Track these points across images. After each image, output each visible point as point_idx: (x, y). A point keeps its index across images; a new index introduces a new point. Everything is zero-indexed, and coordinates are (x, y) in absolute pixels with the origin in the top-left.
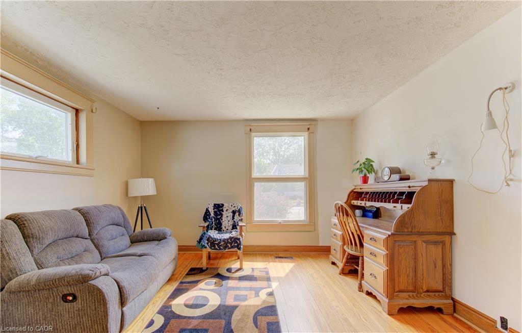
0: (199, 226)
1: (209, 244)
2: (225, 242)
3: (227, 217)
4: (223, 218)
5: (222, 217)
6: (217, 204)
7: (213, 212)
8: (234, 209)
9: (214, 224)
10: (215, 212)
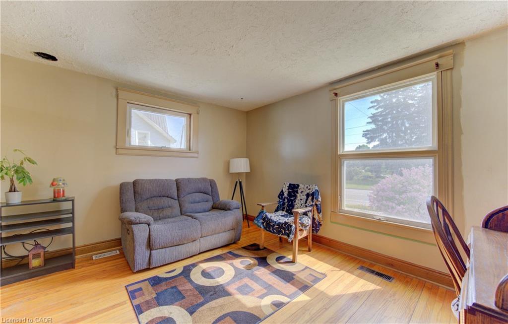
0: (258, 205)
1: (265, 224)
2: (279, 225)
3: (301, 200)
4: (297, 201)
5: (296, 198)
6: (292, 184)
7: (287, 192)
8: (308, 191)
9: (286, 206)
10: (289, 192)
